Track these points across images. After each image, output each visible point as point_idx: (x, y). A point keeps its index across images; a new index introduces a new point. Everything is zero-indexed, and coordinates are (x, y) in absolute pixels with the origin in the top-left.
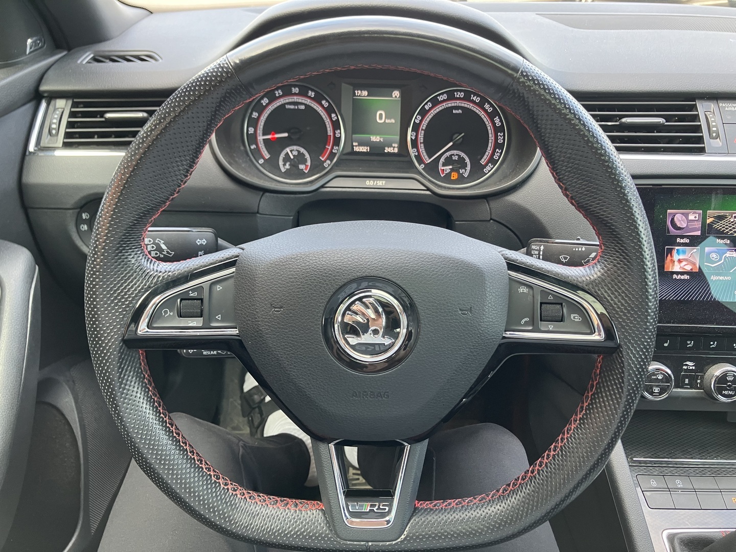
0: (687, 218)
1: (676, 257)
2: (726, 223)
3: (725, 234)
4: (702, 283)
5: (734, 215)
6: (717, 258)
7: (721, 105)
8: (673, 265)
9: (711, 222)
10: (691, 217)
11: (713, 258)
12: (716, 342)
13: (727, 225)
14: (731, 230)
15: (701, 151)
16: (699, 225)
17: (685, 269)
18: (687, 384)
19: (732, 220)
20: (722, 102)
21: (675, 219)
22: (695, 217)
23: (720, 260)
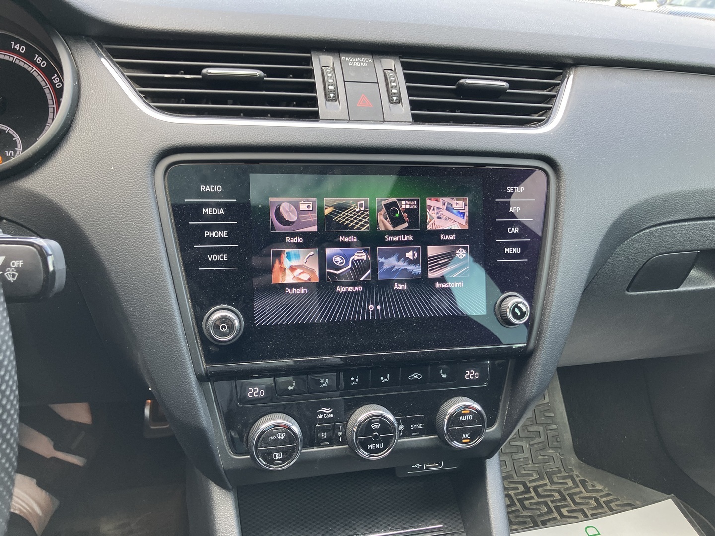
0: (297, 208)
1: (287, 263)
2: (350, 214)
3: (350, 228)
4: (325, 297)
5: (359, 203)
6: (342, 262)
7: (343, 58)
8: (284, 275)
9: (330, 213)
10: (303, 207)
11: (337, 262)
12: (357, 377)
13: (351, 217)
14: (357, 224)
15: (314, 116)
16: (314, 217)
17: (300, 279)
18: (325, 440)
19: (357, 210)
20: (345, 55)
21: (281, 210)
22: (308, 207)
23: (347, 264)
